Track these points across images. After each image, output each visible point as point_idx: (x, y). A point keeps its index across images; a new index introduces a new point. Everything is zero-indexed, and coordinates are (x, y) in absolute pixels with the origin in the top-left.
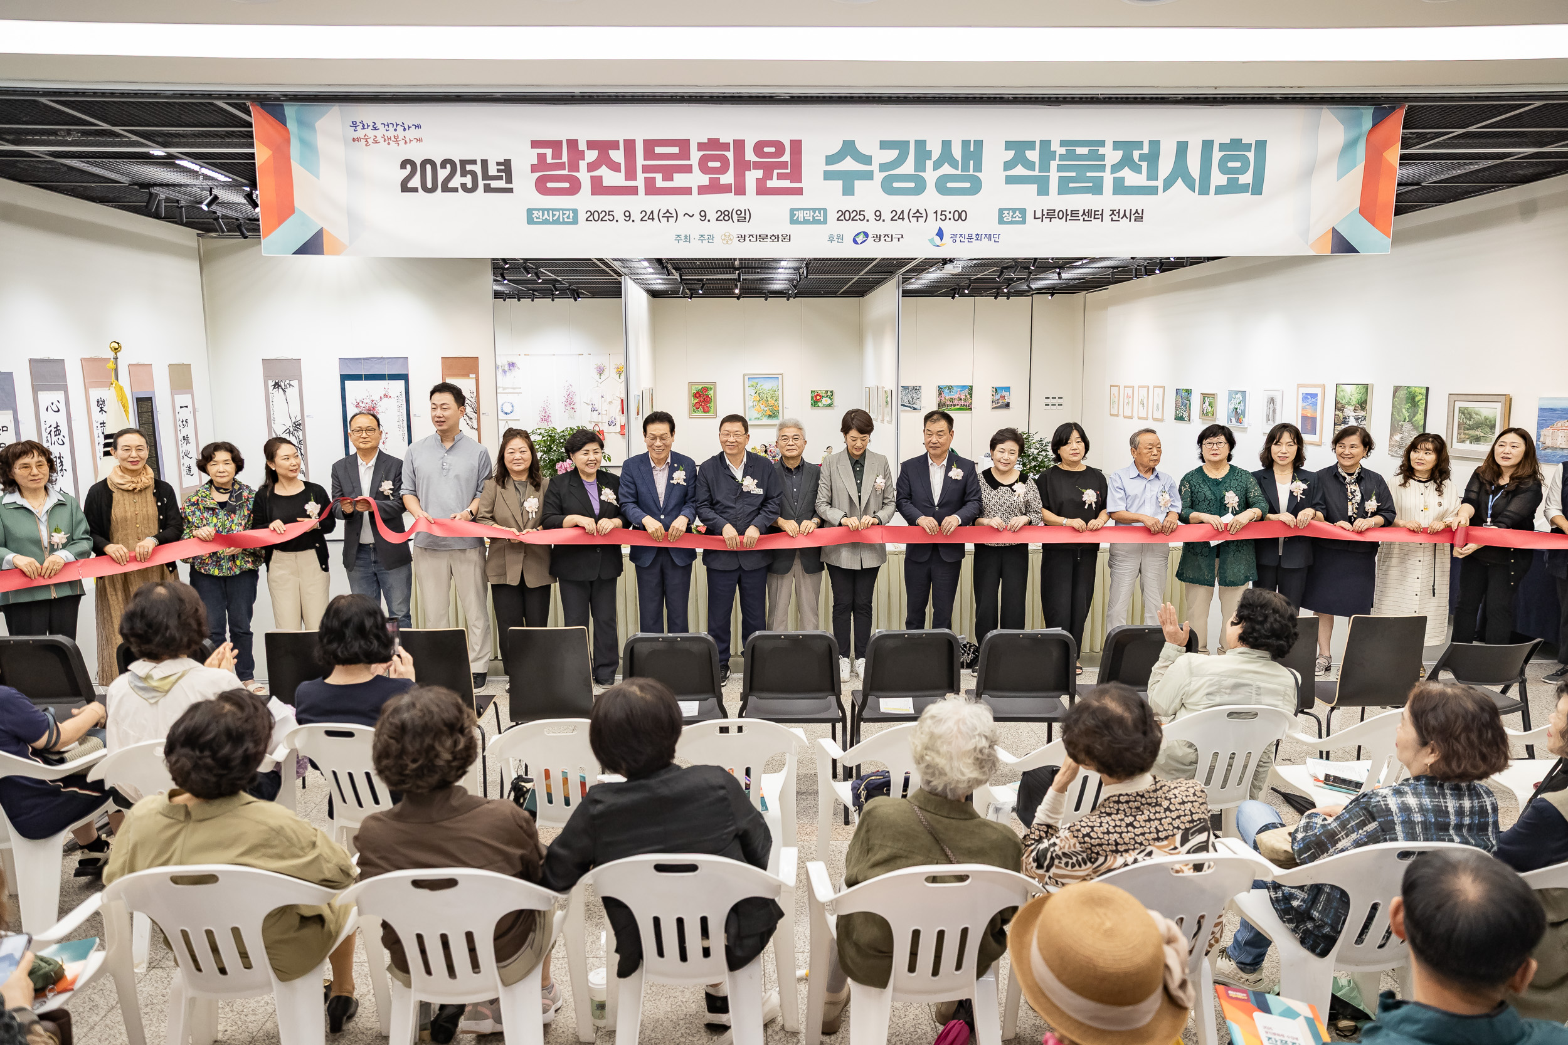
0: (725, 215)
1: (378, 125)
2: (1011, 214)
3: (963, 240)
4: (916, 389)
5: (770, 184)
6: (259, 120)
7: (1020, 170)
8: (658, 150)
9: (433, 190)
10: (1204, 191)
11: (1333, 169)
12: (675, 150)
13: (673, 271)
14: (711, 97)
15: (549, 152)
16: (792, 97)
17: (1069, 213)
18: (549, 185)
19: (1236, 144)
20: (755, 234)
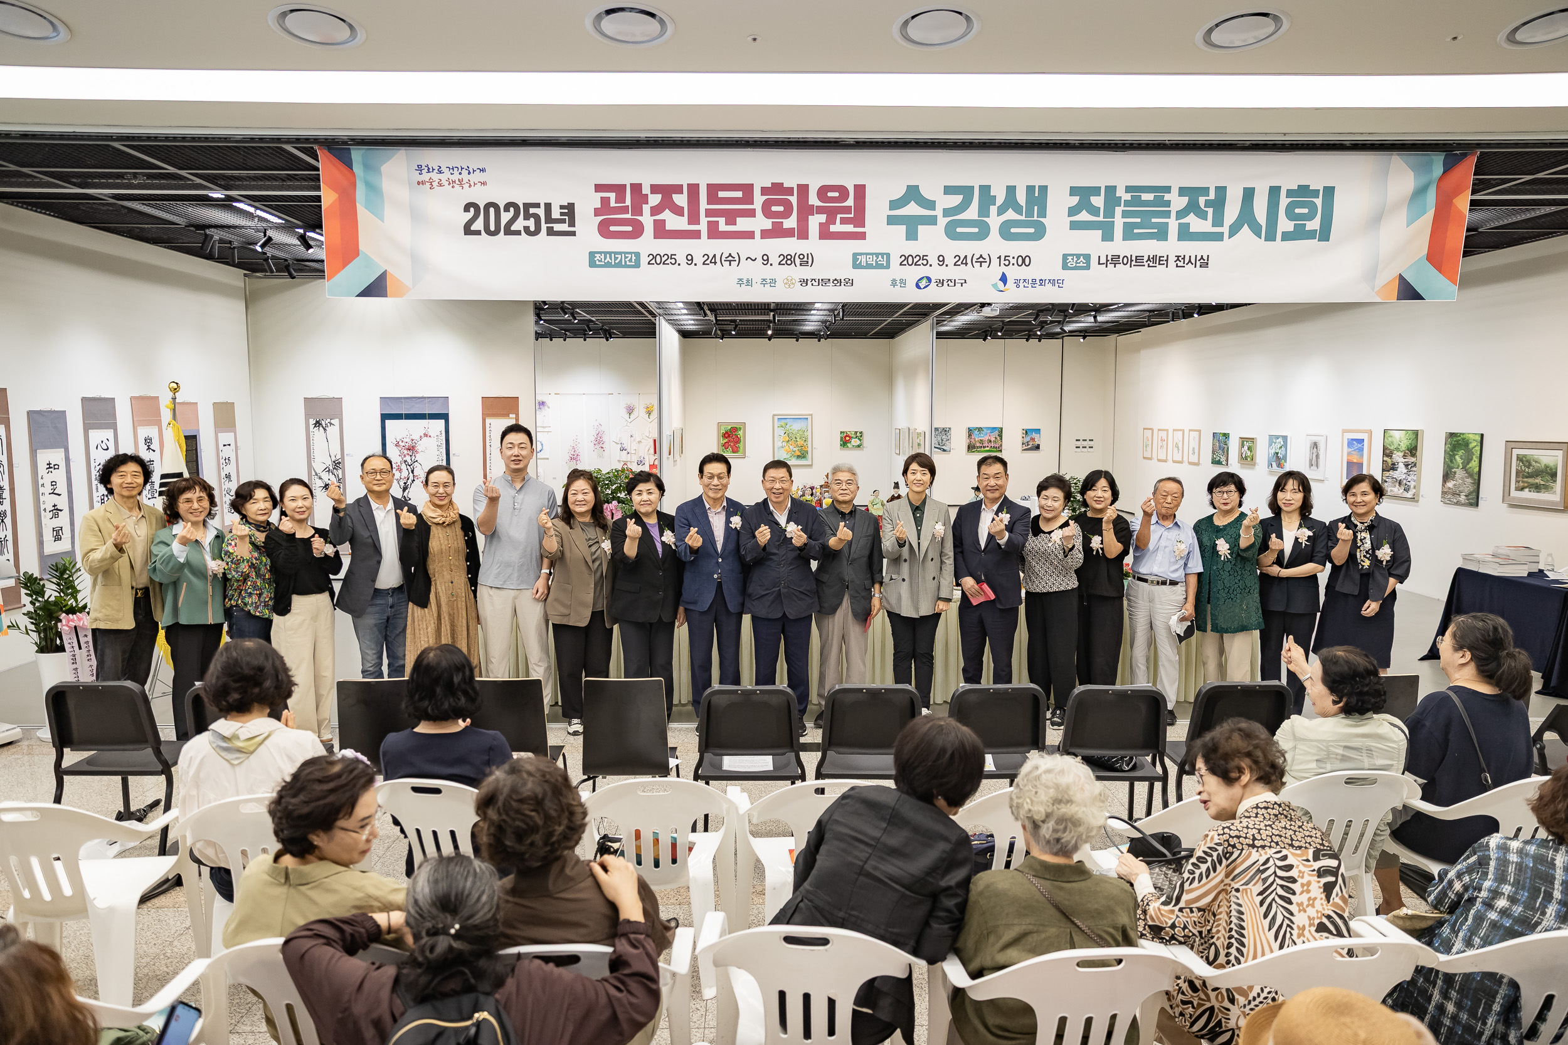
0: (787, 260)
1: (444, 169)
2: (1075, 259)
3: (1026, 285)
4: (946, 431)
5: (833, 228)
6: (325, 164)
7: (1084, 216)
8: (721, 194)
9: (495, 233)
10: (1270, 237)
11: (1403, 215)
12: (739, 194)
13: (708, 312)
14: (776, 142)
15: (612, 196)
16: (857, 142)
17: (1134, 258)
18: (612, 228)
19: (1304, 190)
20: (817, 278)
